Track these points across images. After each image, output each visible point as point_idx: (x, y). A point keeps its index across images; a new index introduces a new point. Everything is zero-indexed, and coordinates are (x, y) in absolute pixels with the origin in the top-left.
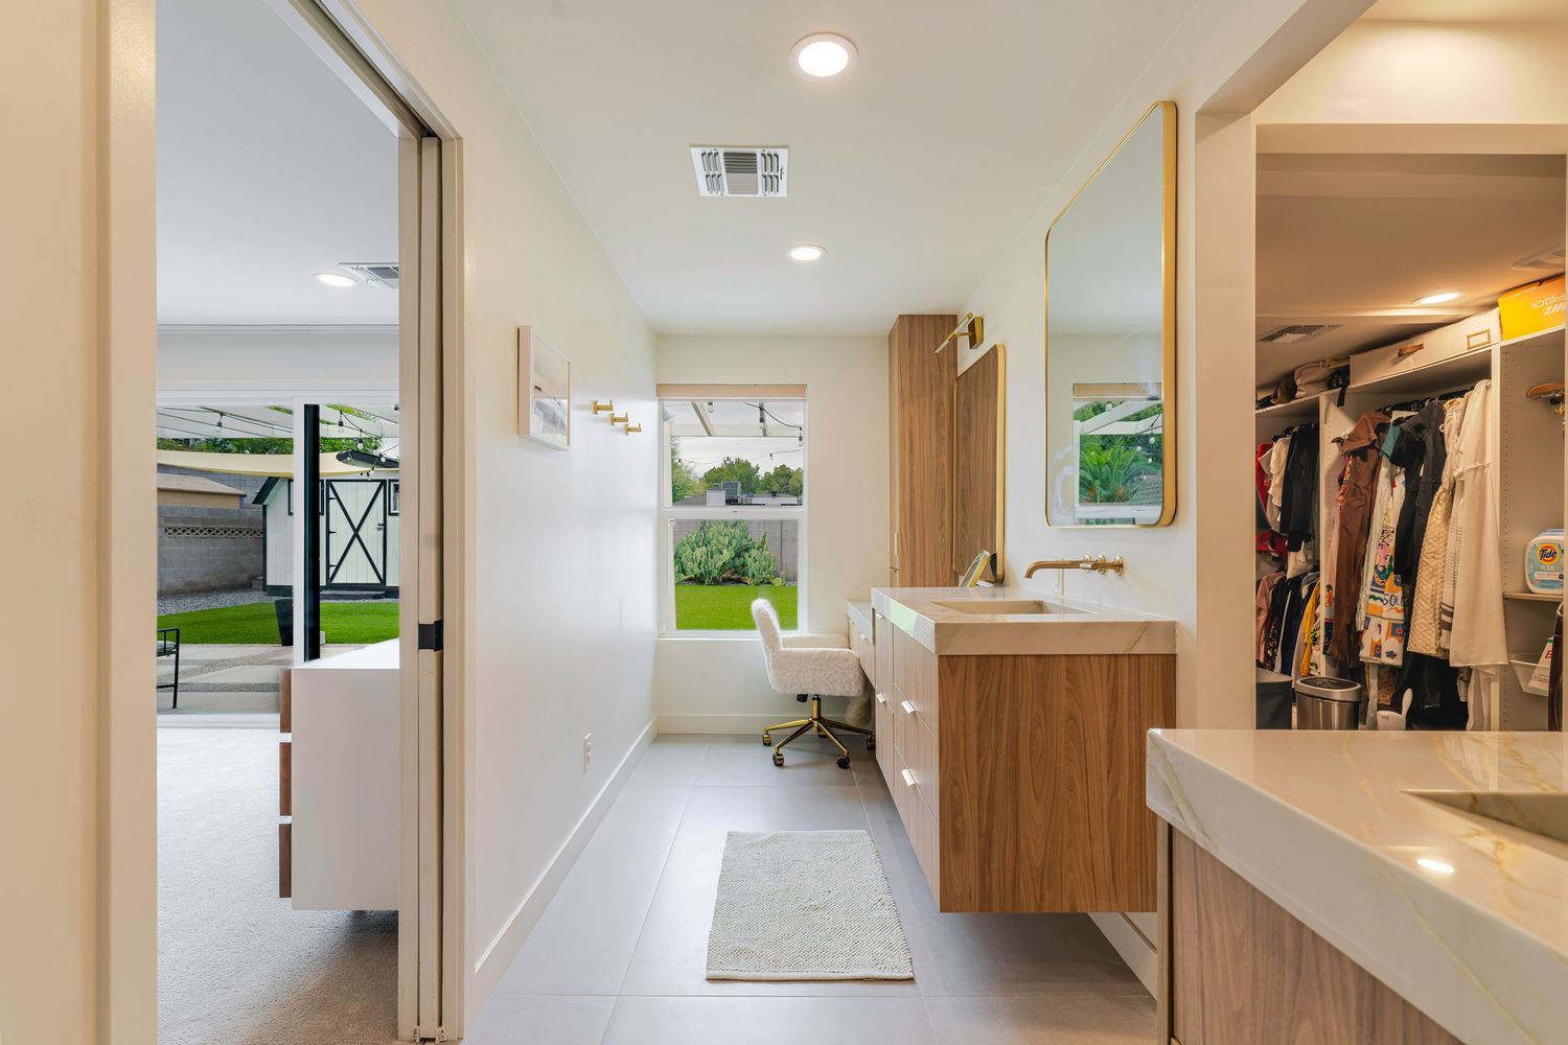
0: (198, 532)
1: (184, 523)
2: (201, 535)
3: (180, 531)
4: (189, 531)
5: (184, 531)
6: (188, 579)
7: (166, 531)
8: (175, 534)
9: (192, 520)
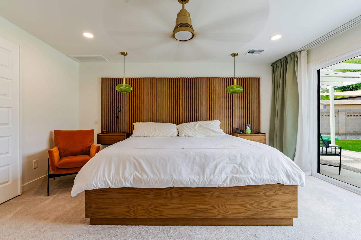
0: (358, 116)
1: (353, 114)
2: (359, 117)
3: (352, 116)
4: (355, 116)
5: (353, 116)
6: (355, 130)
7: (347, 116)
8: (350, 117)
9: (356, 112)
